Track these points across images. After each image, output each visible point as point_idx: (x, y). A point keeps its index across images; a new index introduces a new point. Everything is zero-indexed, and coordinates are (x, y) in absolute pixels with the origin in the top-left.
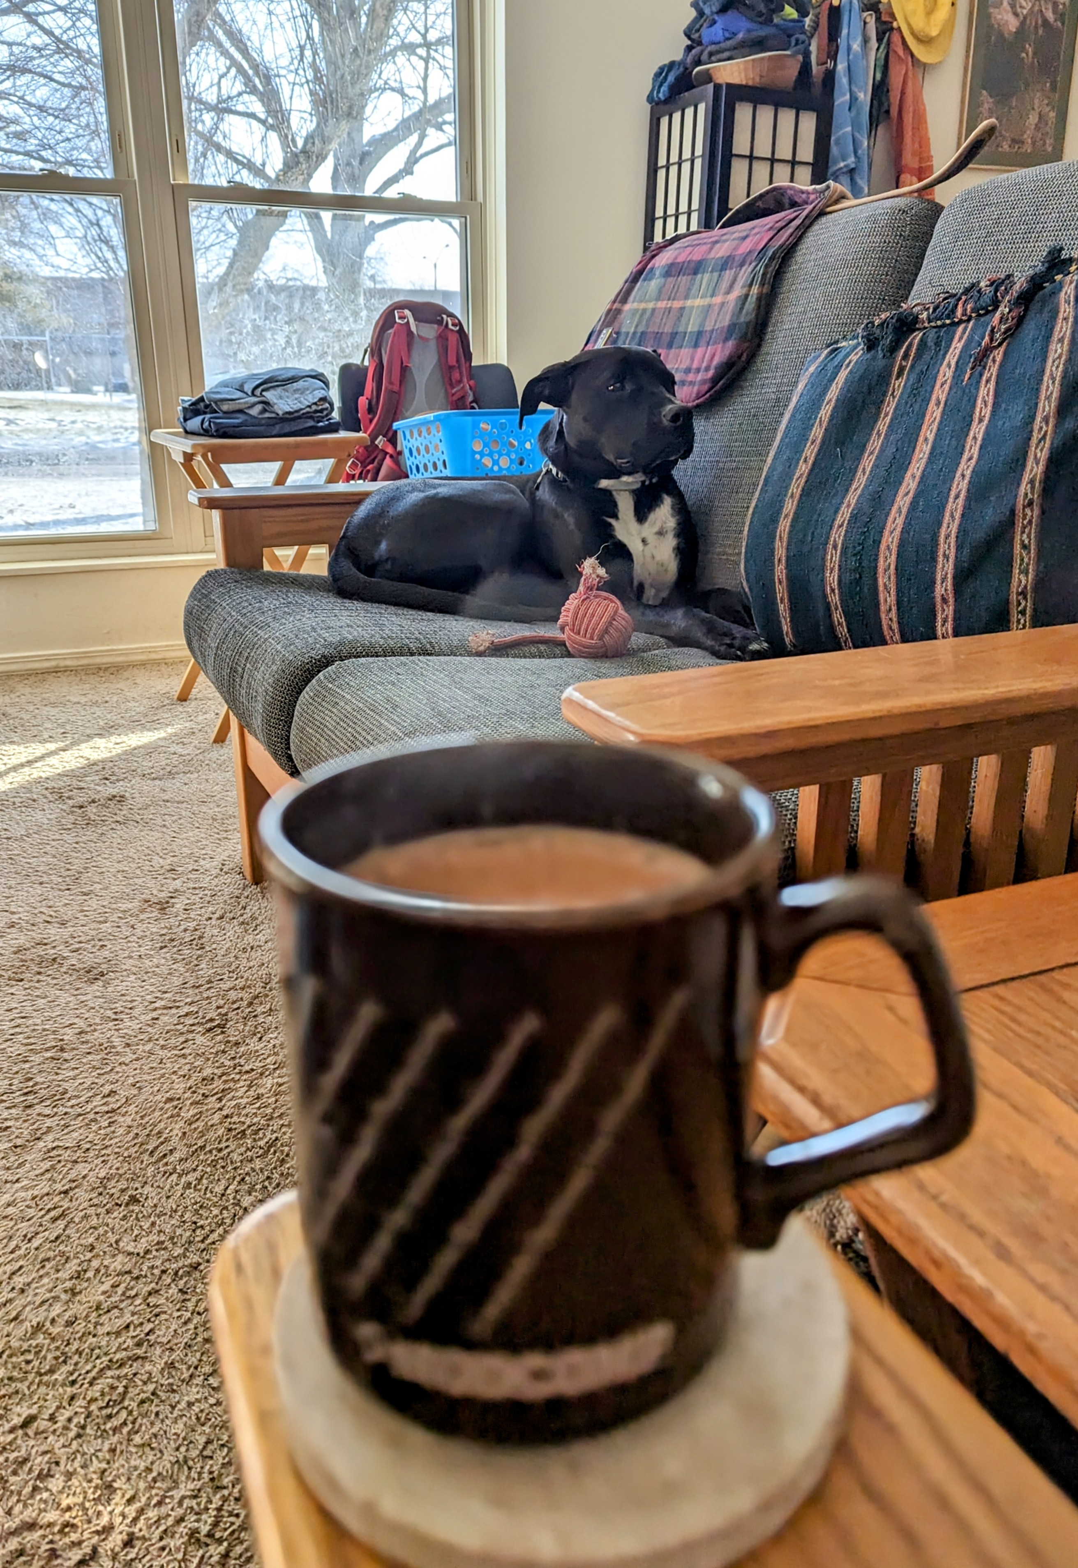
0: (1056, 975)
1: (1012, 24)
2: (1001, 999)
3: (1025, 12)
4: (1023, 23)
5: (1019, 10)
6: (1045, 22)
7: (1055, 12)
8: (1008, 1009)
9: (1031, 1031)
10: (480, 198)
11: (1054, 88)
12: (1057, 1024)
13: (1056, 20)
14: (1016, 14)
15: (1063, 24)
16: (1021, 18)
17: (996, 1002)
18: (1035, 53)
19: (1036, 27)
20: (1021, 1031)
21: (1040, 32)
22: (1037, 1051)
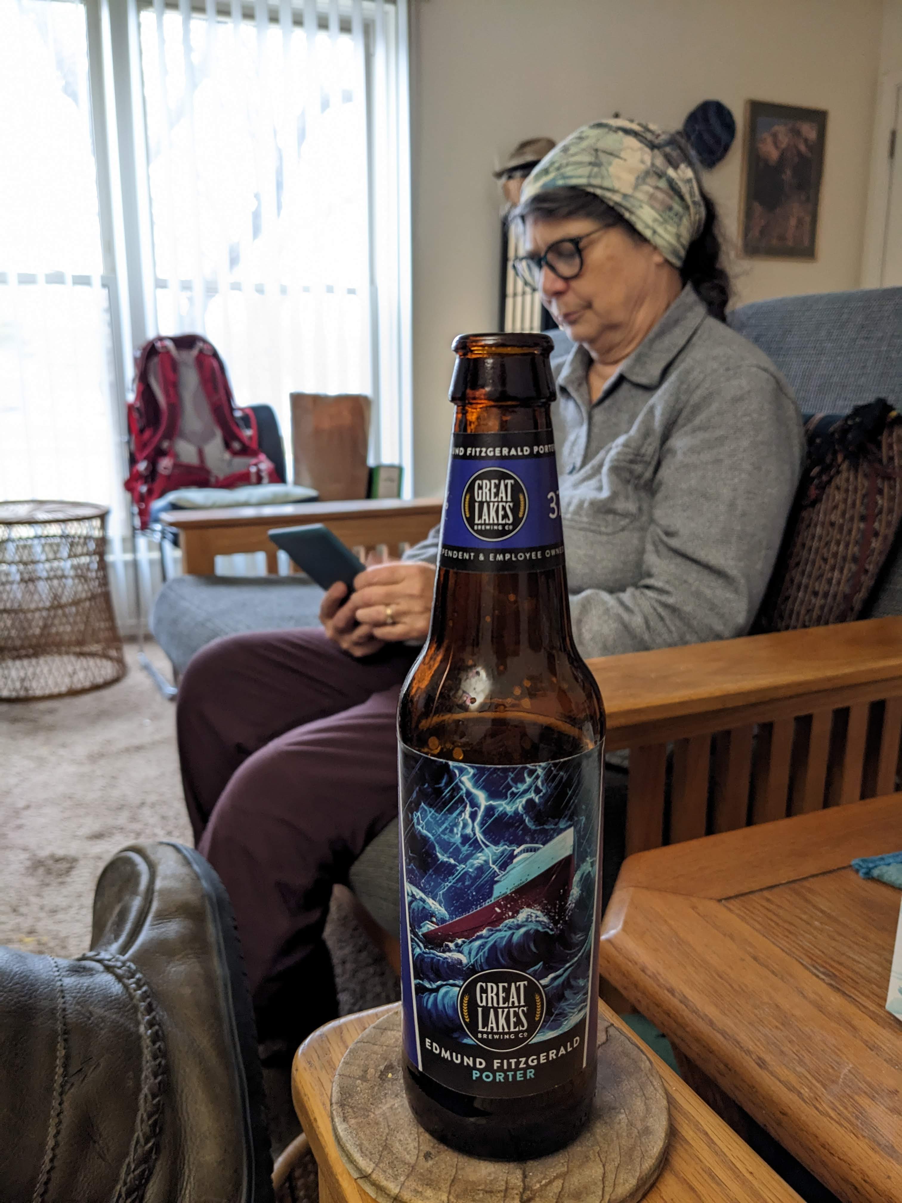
0: (806, 884)
1: (775, 155)
2: (768, 900)
3: (784, 146)
4: (782, 154)
5: (779, 144)
6: (799, 152)
7: (806, 147)
8: (772, 907)
9: (785, 921)
11: (808, 200)
12: (804, 917)
13: (807, 152)
14: (777, 147)
15: (813, 154)
16: (781, 150)
17: (765, 904)
18: (792, 175)
19: (792, 158)
20: (780, 922)
21: (796, 160)
22: (790, 936)
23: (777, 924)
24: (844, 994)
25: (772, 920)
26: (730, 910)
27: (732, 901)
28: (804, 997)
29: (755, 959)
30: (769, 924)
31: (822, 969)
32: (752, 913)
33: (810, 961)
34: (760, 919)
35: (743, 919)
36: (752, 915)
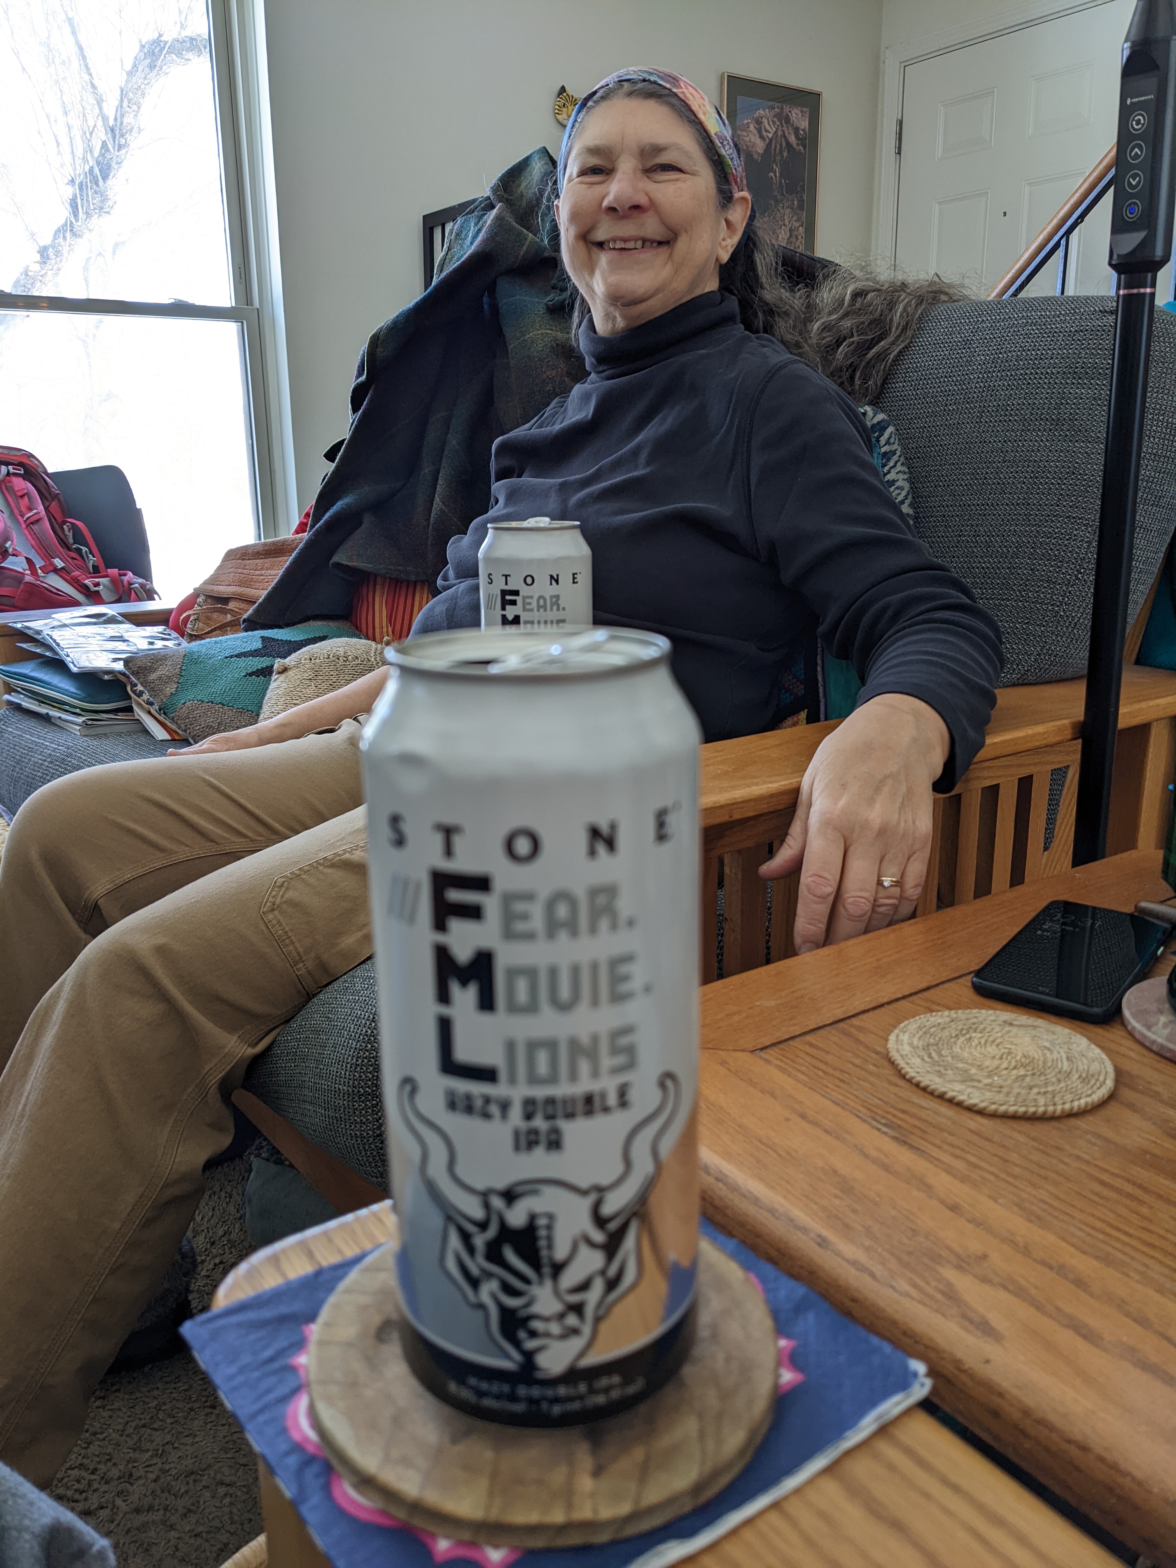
0: (855, 1021)
1: (760, 146)
2: (811, 1045)
3: (770, 136)
4: (769, 146)
5: (764, 134)
6: (789, 144)
7: (797, 138)
8: (817, 1053)
9: (835, 1069)
10: (257, 304)
11: (801, 207)
12: (857, 1061)
13: (798, 145)
14: (762, 137)
15: (805, 148)
16: (768, 141)
17: (808, 1049)
18: (781, 174)
19: (781, 152)
20: (830, 1071)
21: (785, 154)
22: (841, 1085)
23: (825, 1073)
24: (912, 1147)
25: (818, 1069)
26: (768, 1062)
27: (769, 1051)
28: (866, 1156)
29: (803, 1116)
30: (816, 1074)
31: (883, 1121)
32: (794, 1062)
33: (868, 1113)
34: (804, 1069)
35: (784, 1071)
36: (795, 1065)
